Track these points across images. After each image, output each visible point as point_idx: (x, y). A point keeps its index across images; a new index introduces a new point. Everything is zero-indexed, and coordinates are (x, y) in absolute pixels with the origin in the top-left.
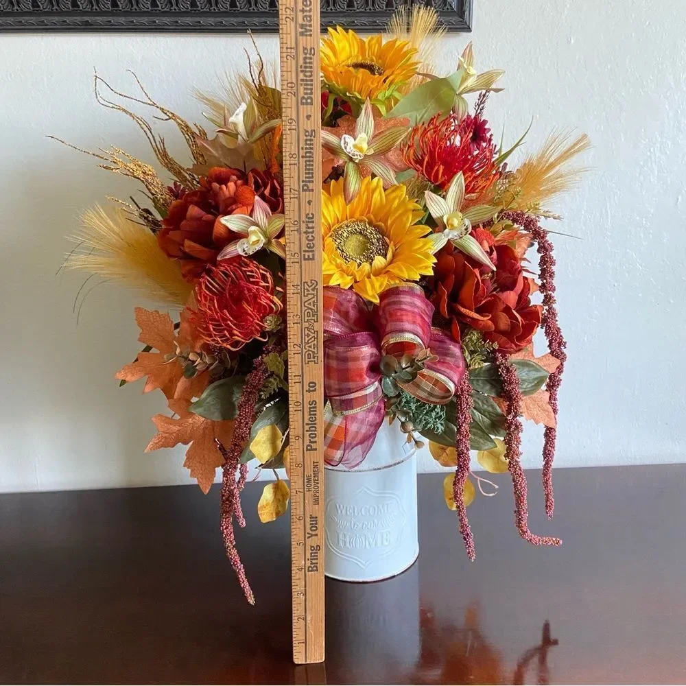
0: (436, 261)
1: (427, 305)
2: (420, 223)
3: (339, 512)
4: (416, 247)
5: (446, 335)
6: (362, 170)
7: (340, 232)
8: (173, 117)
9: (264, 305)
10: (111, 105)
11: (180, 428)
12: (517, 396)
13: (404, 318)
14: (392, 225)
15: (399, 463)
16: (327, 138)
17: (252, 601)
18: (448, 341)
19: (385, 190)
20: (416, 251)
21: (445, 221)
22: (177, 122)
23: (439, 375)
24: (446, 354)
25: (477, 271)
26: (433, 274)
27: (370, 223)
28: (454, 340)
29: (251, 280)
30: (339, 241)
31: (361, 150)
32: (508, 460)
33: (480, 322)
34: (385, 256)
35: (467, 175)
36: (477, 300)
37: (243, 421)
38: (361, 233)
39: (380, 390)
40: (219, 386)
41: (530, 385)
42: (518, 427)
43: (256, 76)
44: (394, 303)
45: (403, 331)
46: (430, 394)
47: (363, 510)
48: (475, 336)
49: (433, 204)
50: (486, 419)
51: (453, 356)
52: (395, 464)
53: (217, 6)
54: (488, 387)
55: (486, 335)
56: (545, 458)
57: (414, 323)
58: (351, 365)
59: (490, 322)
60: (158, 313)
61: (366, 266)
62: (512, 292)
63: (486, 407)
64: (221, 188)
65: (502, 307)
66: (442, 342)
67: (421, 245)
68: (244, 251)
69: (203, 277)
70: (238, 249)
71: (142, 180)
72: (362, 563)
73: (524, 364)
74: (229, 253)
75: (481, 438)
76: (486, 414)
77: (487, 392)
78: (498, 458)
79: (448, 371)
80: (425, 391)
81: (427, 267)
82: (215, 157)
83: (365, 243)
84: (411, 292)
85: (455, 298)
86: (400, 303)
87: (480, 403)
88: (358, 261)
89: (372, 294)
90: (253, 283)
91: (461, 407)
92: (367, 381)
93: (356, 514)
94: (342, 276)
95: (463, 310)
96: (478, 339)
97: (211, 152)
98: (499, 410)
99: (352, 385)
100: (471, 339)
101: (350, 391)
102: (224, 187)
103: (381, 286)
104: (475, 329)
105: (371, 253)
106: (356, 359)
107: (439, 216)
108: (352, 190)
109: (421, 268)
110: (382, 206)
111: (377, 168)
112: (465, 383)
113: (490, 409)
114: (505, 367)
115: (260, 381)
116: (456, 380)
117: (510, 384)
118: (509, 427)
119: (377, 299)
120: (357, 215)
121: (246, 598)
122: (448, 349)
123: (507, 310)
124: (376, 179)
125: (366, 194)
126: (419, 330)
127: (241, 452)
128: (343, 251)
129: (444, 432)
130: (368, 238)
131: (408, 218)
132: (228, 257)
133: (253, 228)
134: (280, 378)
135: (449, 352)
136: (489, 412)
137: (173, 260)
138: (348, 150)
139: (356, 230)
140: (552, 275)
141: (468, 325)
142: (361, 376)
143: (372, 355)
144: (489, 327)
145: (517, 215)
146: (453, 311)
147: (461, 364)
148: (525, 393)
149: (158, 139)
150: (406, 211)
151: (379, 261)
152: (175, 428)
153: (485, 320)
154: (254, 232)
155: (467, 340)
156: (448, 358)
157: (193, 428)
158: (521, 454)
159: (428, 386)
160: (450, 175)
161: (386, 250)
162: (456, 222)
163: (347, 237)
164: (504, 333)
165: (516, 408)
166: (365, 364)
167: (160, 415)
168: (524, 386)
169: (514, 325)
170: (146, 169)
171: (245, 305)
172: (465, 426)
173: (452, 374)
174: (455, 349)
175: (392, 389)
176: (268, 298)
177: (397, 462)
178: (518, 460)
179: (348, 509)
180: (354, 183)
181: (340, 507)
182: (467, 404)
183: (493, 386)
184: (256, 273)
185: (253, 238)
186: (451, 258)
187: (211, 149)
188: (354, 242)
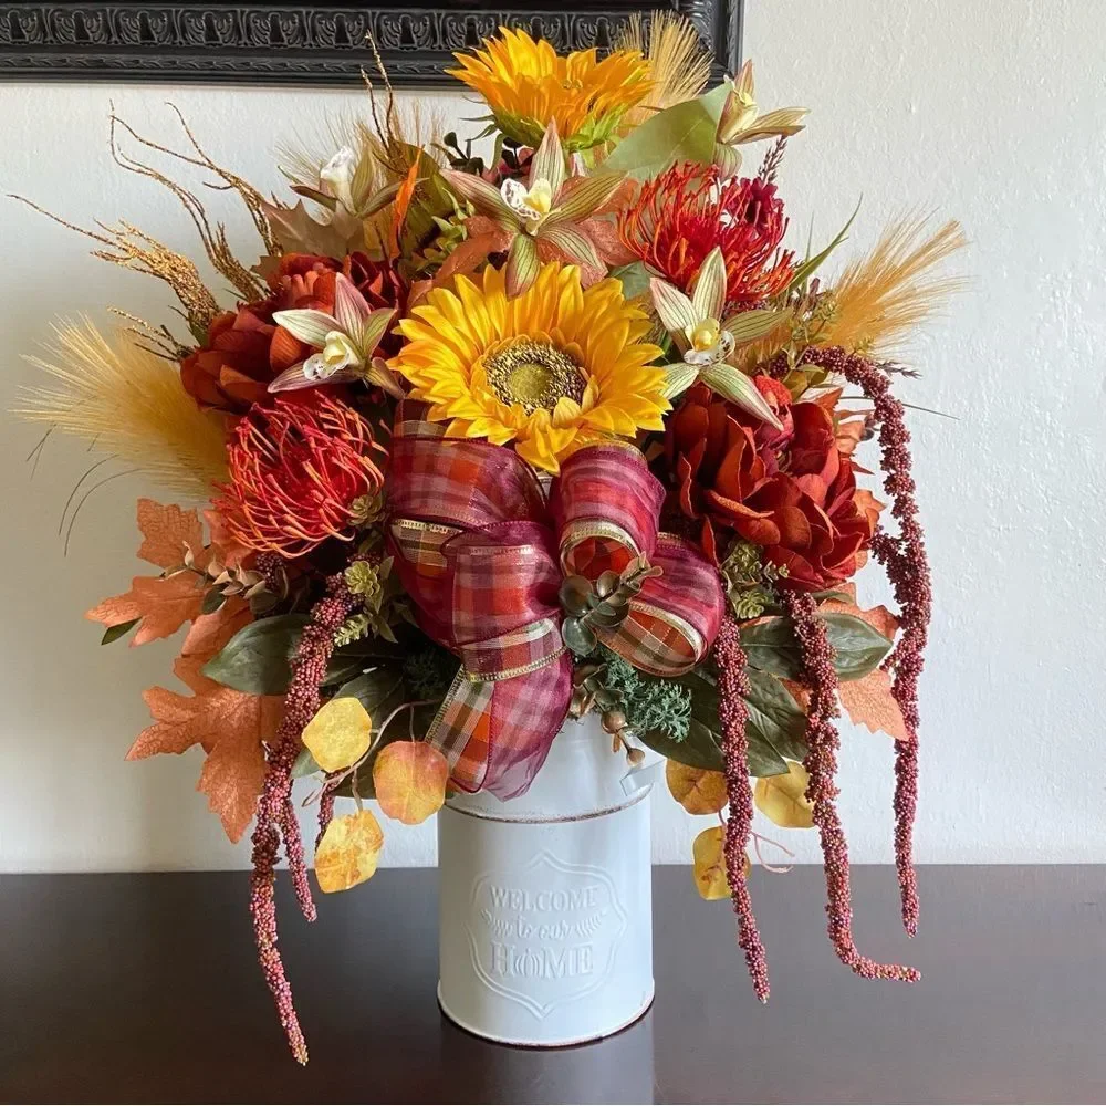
0: (671, 408)
1: (650, 483)
2: (641, 341)
3: (497, 902)
4: (635, 382)
5: (690, 548)
6: (545, 251)
7: (500, 358)
8: (236, 183)
9: (346, 473)
10: (138, 168)
11: (192, 715)
12: (827, 678)
13: (602, 496)
14: (593, 347)
15: (611, 811)
16: (479, 187)
17: (302, 1056)
18: (693, 560)
19: (584, 290)
20: (634, 388)
21: (689, 334)
22: (242, 191)
23: (672, 617)
24: (691, 583)
25: (748, 432)
26: (663, 430)
27: (557, 347)
28: (705, 558)
29: (326, 426)
30: (497, 372)
31: (539, 208)
32: (813, 803)
33: (754, 522)
34: (579, 401)
35: (730, 258)
36: (747, 483)
37: (300, 694)
38: (538, 362)
39: (557, 638)
40: (262, 631)
41: (855, 663)
42: (830, 737)
43: (382, 123)
44: (586, 471)
45: (597, 518)
46: (659, 659)
47: (541, 899)
48: (746, 554)
49: (667, 306)
50: (770, 723)
51: (701, 586)
52: (604, 813)
54: (775, 662)
55: (767, 553)
57: (621, 506)
58: (498, 582)
59: (771, 524)
60: (178, 509)
61: (542, 415)
62: (816, 476)
63: (769, 696)
64: (294, 282)
65: (796, 498)
66: (682, 559)
67: (644, 377)
68: (315, 373)
69: (244, 426)
70: (308, 373)
71: (168, 280)
72: (537, 1008)
73: (846, 623)
74: (290, 382)
75: (758, 752)
76: (771, 711)
77: (775, 672)
78: (795, 801)
79: (689, 610)
80: (647, 652)
81: (651, 416)
82: (296, 240)
83: (543, 380)
84: (618, 455)
85: (707, 478)
86: (596, 470)
87: (759, 690)
88: (529, 407)
89: (546, 460)
90: (332, 433)
91: (726, 689)
92: (529, 614)
93: (528, 907)
94: (492, 425)
95: (721, 499)
96: (752, 561)
97: (290, 233)
98: (795, 705)
99: (499, 622)
100: (738, 563)
101: (496, 633)
102: (299, 278)
103: (562, 442)
104: (746, 542)
105: (554, 395)
106: (509, 570)
107: (677, 327)
108: (520, 281)
109: (641, 417)
110: (577, 315)
111: (567, 242)
112: (731, 645)
113: (778, 702)
114: (806, 623)
115: (334, 616)
116: (705, 628)
117: (815, 654)
118: (814, 737)
119: (553, 466)
120: (534, 328)
121: (291, 1049)
122: (695, 574)
123: (806, 503)
124: (569, 269)
125: (548, 293)
126: (630, 521)
127: (296, 757)
128: (502, 389)
129: (688, 739)
130: (551, 371)
131: (621, 334)
132: (290, 388)
133: (334, 334)
134: (373, 611)
135: (695, 578)
136: (777, 709)
137: (205, 410)
138: (514, 204)
139: (529, 355)
141: (732, 532)
142: (516, 604)
143: (540, 567)
144: (770, 533)
145: (832, 353)
146: (705, 506)
147: (717, 602)
148: (845, 676)
149: (214, 228)
150: (620, 320)
151: (566, 407)
152: (188, 715)
153: (763, 519)
154: (333, 341)
155: (732, 563)
156: (693, 590)
157: (218, 717)
158: (838, 791)
159: (655, 644)
160: (699, 253)
161: (581, 390)
162: (708, 337)
163: (513, 368)
164: (799, 549)
165: (826, 702)
166: (525, 580)
167: (157, 689)
168: (844, 664)
169: (819, 534)
170: (178, 262)
171: (309, 469)
173: (696, 616)
174: (708, 576)
175: (583, 642)
176: (354, 461)
177: (609, 808)
178: (833, 803)
179: (513, 895)
180: (525, 268)
181: (497, 891)
182: (738, 685)
183: (784, 660)
184: (340, 419)
185: (332, 351)
186: (702, 410)
187: (289, 227)
188: (525, 376)
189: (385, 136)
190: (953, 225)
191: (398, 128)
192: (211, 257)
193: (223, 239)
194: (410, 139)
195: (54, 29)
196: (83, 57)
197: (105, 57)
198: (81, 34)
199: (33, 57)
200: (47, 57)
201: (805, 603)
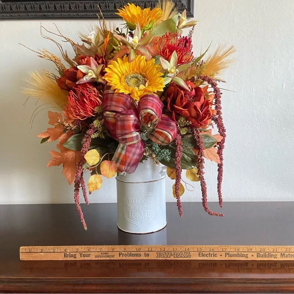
0: (165, 87)
1: (160, 102)
2: (158, 72)
3: (129, 201)
4: (157, 81)
5: (170, 118)
6: (137, 52)
7: (128, 77)
8: (69, 40)
9: (93, 101)
10: (47, 38)
11: (61, 157)
12: (202, 147)
13: (148, 104)
14: (148, 73)
16: (122, 38)
17: (86, 228)
18: (171, 121)
19: (146, 61)
20: (157, 82)
21: (169, 70)
22: (71, 43)
23: (165, 132)
24: (170, 125)
25: (182, 92)
26: (163, 91)
27: (140, 74)
28: (173, 120)
29: (89, 91)
30: (127, 80)
31: (135, 43)
32: (199, 176)
33: (183, 111)
34: (145, 85)
35: (178, 53)
36: (182, 103)
37: (84, 150)
38: (136, 77)
39: (139, 136)
40: (75, 137)
41: (209, 145)
42: (202, 161)
43: (102, 26)
44: (145, 99)
45: (147, 109)
46: (163, 142)
47: (139, 200)
48: (182, 119)
49: (164, 64)
50: (189, 158)
51: (172, 126)
52: (153, 181)
53: (94, 8)
54: (190, 145)
55: (187, 119)
56: (218, 180)
57: (152, 106)
58: (126, 123)
59: (187, 112)
60: (57, 113)
61: (137, 88)
62: (198, 102)
63: (189, 152)
64: (82, 61)
65: (193, 106)
66: (168, 120)
67: (159, 80)
68: (86, 79)
69: (71, 92)
70: (85, 79)
71: (54, 62)
72: (139, 225)
73: (206, 136)
74: (81, 82)
75: (186, 164)
76: (189, 155)
77: (190, 147)
78: (195, 176)
79: (169, 131)
80: (160, 141)
81: (160, 88)
82: (83, 53)
83: (137, 81)
84: (153, 96)
85: (173, 102)
86: (147, 99)
87: (187, 151)
88: (134, 87)
89: (137, 98)
90: (89, 92)
91: (177, 150)
92: (133, 130)
93: (136, 202)
94: (125, 90)
95: (176, 106)
96: (184, 121)
97: (81, 51)
98: (194, 154)
99: (126, 132)
100: (181, 121)
101: (126, 134)
102: (83, 60)
103: (140, 94)
104: (183, 117)
105: (139, 84)
106: (128, 120)
107: (166, 68)
108: (131, 59)
109: (158, 88)
110: (145, 67)
111: (142, 50)
112: (179, 141)
113: (191, 153)
114: (197, 136)
115: (91, 133)
117: (199, 143)
118: (198, 161)
119: (138, 99)
120: (135, 70)
121: (84, 227)
122: (170, 123)
123: (195, 107)
124: (143, 57)
125: (138, 62)
126: (155, 110)
127: (83, 164)
128: (128, 83)
129: (170, 161)
130: (139, 79)
131: (154, 70)
132: (81, 83)
133: (90, 71)
134: (100, 132)
135: (171, 124)
136: (190, 155)
137: (63, 90)
138: (130, 42)
139: (134, 76)
140: (220, 102)
141: (179, 114)
142: (130, 128)
143: (135, 120)
144: (187, 114)
145: (205, 77)
146: (173, 108)
147: (176, 129)
148: (206, 148)
149: (64, 51)
150: (153, 68)
151: (142, 87)
152: (59, 157)
154: (90, 72)
155: (179, 121)
157: (67, 157)
158: (204, 173)
159: (162, 139)
160: (171, 52)
161: (145, 83)
162: (173, 71)
163: (130, 79)
164: (194, 118)
165: (201, 153)
166: (132, 122)
167: (53, 151)
168: (206, 145)
169: (198, 114)
170: (56, 58)
171: (85, 100)
172: (179, 159)
173: (170, 132)
174: (173, 124)
175: (146, 138)
176: (95, 98)
177: (155, 180)
178: (203, 175)
179: (133, 200)
180: (133, 56)
181: (130, 199)
182: (180, 149)
183: (192, 144)
184: (92, 90)
185: (90, 74)
186: (173, 87)
187: (81, 49)
188: (133, 80)
189: (103, 29)
190: (232, 47)
191: (106, 27)
192: (64, 58)
193: (66, 54)
194: (108, 30)
195: (34, 7)
196: (40, 14)
197: (46, 14)
198: (40, 8)
199: (29, 14)
200: (33, 14)
201: (197, 131)
